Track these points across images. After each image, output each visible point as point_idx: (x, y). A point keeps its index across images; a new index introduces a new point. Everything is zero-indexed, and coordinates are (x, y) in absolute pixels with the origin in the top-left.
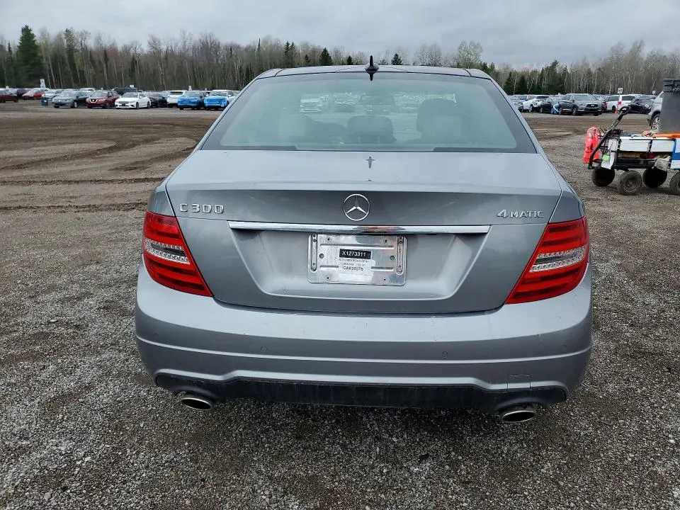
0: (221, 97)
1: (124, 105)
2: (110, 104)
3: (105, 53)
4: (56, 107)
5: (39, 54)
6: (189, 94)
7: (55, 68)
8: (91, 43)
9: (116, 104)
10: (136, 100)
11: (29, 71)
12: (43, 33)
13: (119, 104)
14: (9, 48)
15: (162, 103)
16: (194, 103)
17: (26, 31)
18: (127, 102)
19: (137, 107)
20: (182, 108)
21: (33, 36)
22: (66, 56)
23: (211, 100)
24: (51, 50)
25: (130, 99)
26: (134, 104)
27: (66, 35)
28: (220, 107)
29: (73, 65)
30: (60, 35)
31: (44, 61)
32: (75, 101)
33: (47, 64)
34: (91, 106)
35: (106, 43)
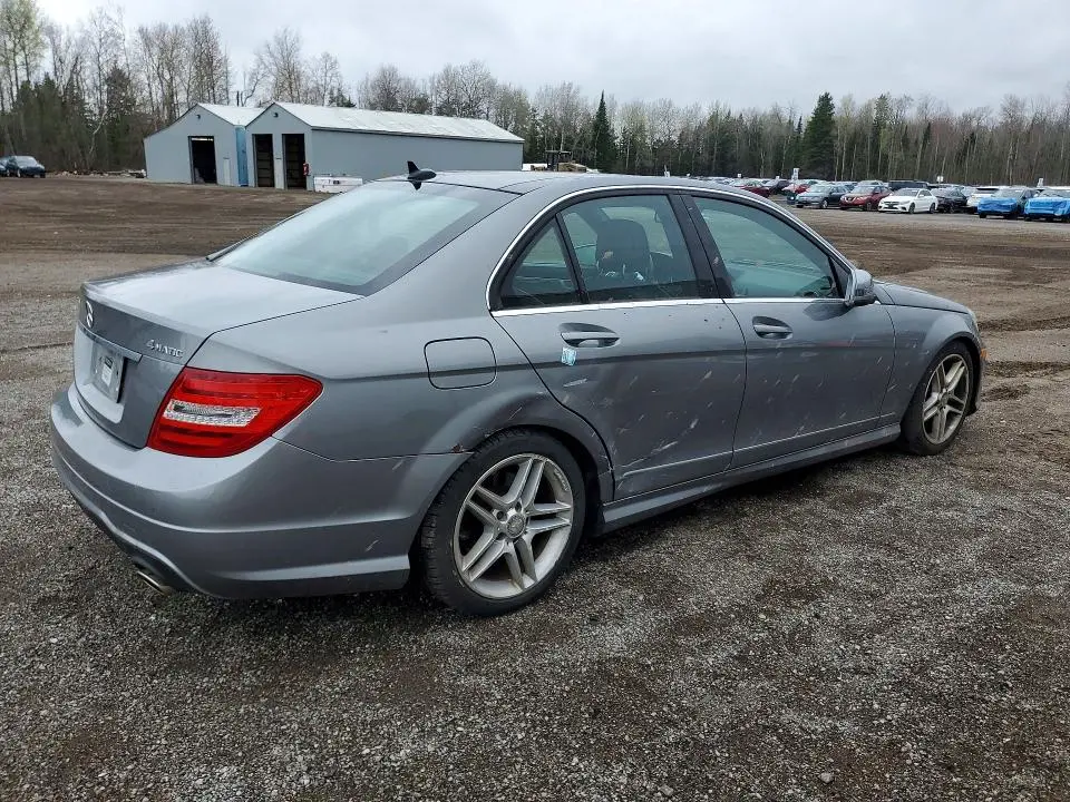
0: (1060, 199)
1: (891, 207)
2: (871, 205)
3: (929, 127)
4: (798, 207)
5: (834, 132)
6: (1005, 194)
7: (850, 150)
8: (911, 114)
9: (880, 204)
10: (911, 199)
11: (813, 157)
12: (848, 102)
13: (884, 205)
14: (800, 125)
15: (958, 207)
16: (1008, 207)
17: (825, 102)
18: (897, 203)
19: (912, 210)
20: (983, 215)
21: (832, 107)
22: (870, 134)
23: (1039, 204)
24: (853, 125)
25: (902, 199)
26: (908, 206)
27: (879, 105)
28: (1054, 216)
29: (875, 146)
30: (869, 105)
31: (837, 143)
32: (826, 199)
33: (840, 146)
34: (846, 207)
35: (934, 113)
